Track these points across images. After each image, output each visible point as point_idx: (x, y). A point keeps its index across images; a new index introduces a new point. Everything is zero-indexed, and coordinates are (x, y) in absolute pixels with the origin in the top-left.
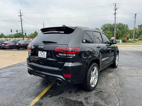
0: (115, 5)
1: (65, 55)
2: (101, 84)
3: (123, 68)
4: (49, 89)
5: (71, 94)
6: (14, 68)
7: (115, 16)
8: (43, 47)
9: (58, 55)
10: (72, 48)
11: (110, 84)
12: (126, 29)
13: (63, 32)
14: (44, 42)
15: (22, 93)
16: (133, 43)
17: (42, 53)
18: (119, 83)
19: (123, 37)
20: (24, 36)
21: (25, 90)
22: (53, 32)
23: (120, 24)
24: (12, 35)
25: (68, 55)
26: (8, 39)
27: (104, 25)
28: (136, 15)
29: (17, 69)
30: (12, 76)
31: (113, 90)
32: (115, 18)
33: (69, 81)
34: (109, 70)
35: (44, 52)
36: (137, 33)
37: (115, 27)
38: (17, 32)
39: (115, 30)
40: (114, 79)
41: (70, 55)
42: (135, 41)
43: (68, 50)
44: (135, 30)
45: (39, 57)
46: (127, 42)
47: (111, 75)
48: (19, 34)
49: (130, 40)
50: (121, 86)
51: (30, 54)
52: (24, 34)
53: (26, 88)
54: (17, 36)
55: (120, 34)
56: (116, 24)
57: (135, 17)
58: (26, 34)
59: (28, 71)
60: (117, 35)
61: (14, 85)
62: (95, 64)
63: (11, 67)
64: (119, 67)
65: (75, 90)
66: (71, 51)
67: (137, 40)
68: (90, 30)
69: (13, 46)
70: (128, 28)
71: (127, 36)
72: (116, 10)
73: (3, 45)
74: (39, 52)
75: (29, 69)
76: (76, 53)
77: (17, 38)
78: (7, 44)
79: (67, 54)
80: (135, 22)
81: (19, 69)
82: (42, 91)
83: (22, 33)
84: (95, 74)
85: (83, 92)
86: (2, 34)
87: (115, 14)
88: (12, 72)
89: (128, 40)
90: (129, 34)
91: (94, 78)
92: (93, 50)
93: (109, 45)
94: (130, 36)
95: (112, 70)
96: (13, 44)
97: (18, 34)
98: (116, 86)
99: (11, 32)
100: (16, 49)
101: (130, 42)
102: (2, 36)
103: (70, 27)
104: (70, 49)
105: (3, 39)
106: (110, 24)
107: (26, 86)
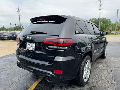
0: (100, 2)
1: (56, 47)
2: (93, 77)
3: (112, 59)
4: (39, 83)
5: (62, 89)
6: (7, 58)
7: (100, 11)
8: (30, 38)
9: (48, 48)
10: (64, 40)
11: (102, 77)
12: (109, 23)
13: (54, 22)
14: (33, 33)
15: (10, 87)
16: (115, 34)
17: (31, 45)
18: (112, 76)
19: (106, 30)
20: (21, 29)
21: (14, 84)
22: (42, 21)
23: (104, 18)
24: (11, 28)
25: (59, 47)
26: (8, 31)
27: (90, 19)
28: (118, 10)
29: (10, 59)
30: (4, 67)
31: (107, 85)
32: (100, 13)
33: (60, 78)
34: (98, 61)
35: (32, 44)
36: (118, 26)
37: (100, 21)
38: (16, 25)
39: (100, 24)
40: (105, 71)
41: (61, 47)
42: (117, 34)
43: (59, 42)
44: (117, 24)
45: (27, 49)
46: (110, 34)
47: (101, 66)
48: (18, 27)
49: (112, 32)
50: (114, 79)
51: (19, 45)
52: (22, 27)
53: (15, 81)
54: (16, 29)
55: (104, 27)
56: (101, 19)
57: (117, 12)
58: (23, 27)
59: (17, 64)
60: (101, 27)
61: (3, 77)
62: (88, 56)
63: (5, 57)
64: (108, 58)
65: (66, 84)
66: (62, 43)
67: (118, 32)
68: (82, 20)
69: (11, 37)
70: (111, 22)
71: (110, 29)
72: (100, 6)
73: (2, 36)
74: (28, 44)
75: (18, 62)
76: (68, 45)
77: (16, 30)
78: (5, 35)
79: (57, 46)
80: (117, 17)
81: (12, 59)
82: (31, 85)
83: (20, 26)
84: (88, 67)
85: (75, 86)
86: (4, 27)
87: (100, 9)
88: (4, 63)
89: (111, 32)
90: (112, 27)
91: (86, 71)
92: (84, 42)
93: (100, 36)
94: (112, 29)
95: (101, 60)
96: (11, 35)
97: (16, 27)
98: (109, 79)
99: (11, 25)
100: (14, 40)
101: (112, 34)
102: (3, 29)
103: (61, 16)
104: (62, 41)
105: (4, 31)
106: (95, 19)
107: (16, 78)
